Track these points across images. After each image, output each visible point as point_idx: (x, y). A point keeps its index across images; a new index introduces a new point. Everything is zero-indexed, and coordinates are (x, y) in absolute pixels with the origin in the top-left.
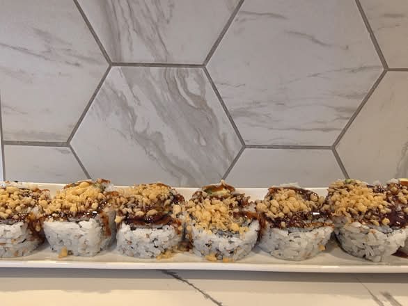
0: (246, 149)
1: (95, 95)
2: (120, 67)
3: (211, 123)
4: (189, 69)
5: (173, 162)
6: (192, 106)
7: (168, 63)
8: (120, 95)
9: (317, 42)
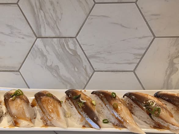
0: (95, 72)
1: (30, 50)
2: (41, 39)
3: (80, 61)
4: (69, 39)
5: (64, 78)
6: (71, 54)
7: (61, 36)
8: (40, 50)
9: (124, 27)
